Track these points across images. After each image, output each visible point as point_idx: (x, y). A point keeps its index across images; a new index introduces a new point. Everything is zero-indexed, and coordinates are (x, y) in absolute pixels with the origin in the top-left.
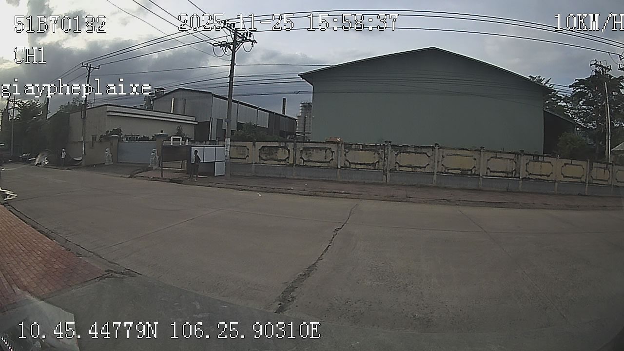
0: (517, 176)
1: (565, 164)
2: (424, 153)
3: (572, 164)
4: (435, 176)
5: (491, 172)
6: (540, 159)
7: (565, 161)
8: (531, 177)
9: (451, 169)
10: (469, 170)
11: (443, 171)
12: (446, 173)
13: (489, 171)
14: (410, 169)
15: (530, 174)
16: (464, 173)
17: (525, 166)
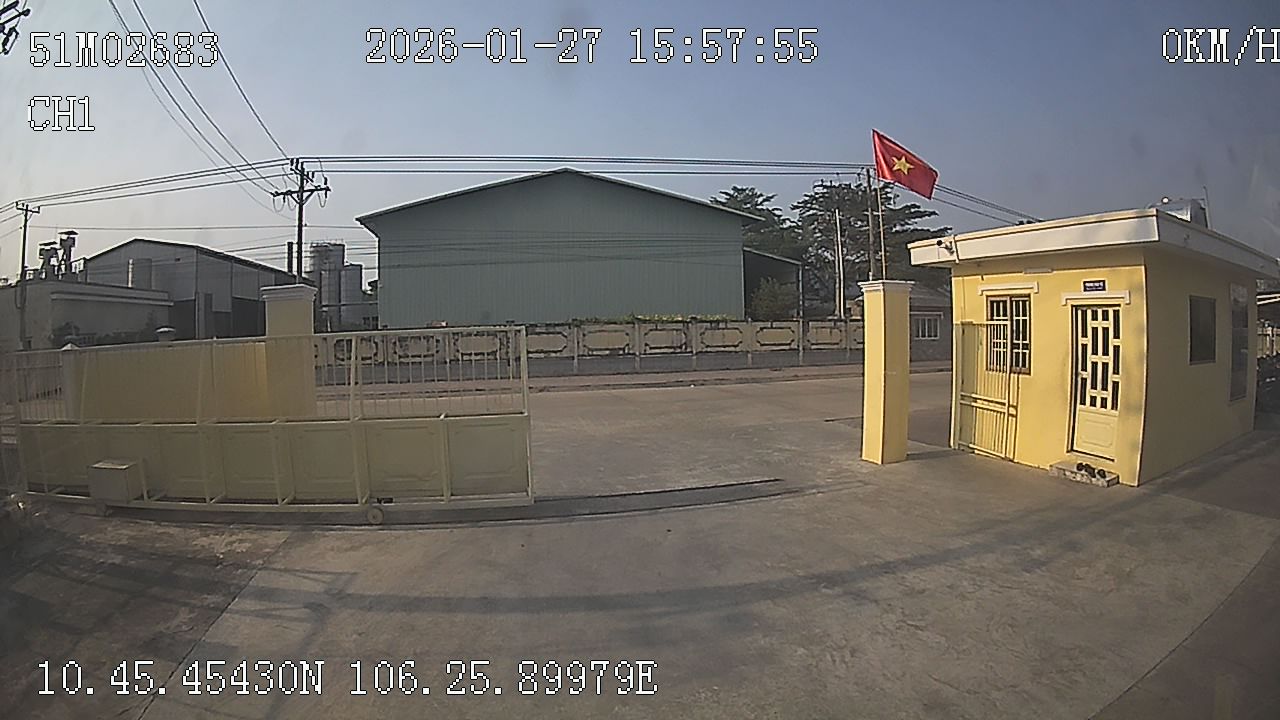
0: (689, 350)
1: (762, 329)
2: (559, 333)
3: (772, 328)
4: (576, 360)
5: (651, 348)
6: (721, 325)
7: (762, 324)
8: (709, 349)
9: (596, 350)
10: (620, 349)
11: (586, 353)
12: (589, 356)
13: (648, 348)
14: (542, 355)
15: (708, 346)
16: (614, 352)
17: (699, 338)
